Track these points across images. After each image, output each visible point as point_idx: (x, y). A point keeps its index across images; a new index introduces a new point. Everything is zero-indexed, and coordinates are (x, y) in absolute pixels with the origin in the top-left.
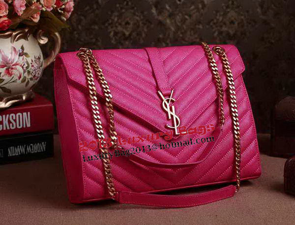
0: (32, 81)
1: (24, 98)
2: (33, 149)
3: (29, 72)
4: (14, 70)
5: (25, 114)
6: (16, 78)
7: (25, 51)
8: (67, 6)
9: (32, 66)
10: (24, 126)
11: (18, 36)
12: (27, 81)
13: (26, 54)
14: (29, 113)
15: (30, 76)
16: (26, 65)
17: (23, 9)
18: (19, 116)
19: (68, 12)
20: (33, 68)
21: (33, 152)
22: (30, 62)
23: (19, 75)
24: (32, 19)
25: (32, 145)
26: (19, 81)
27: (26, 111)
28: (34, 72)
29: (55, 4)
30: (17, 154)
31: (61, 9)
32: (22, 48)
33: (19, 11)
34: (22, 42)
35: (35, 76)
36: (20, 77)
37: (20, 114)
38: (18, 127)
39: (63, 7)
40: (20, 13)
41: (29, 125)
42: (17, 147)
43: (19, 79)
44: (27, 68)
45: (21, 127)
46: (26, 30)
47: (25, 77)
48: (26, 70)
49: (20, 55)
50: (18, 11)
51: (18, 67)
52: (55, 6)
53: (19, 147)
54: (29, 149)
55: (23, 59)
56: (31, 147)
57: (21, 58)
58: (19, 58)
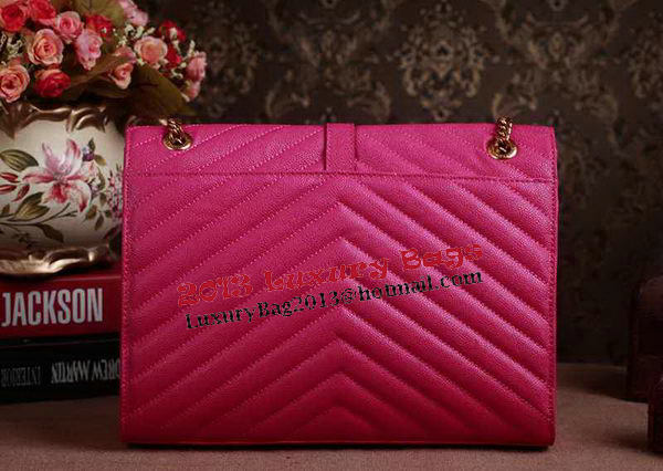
0: (110, 220)
1: (91, 257)
2: (106, 371)
3: (103, 197)
4: (71, 190)
5: (91, 292)
6: (75, 207)
7: (96, 153)
8: (192, 66)
9: (112, 185)
10: (90, 319)
11: (83, 119)
12: (98, 216)
13: (99, 159)
14: (100, 290)
15: (106, 207)
16: (98, 182)
17: (96, 55)
18: (79, 295)
19: (195, 79)
20: (112, 189)
21: (106, 378)
22: (106, 176)
23: (81, 201)
24: (115, 79)
25: (103, 361)
26: (81, 215)
27: (95, 285)
28: (115, 199)
29: (165, 58)
30: (71, 381)
31: (177, 71)
32: (91, 145)
33: (87, 59)
34: (91, 133)
35: (115, 208)
36: (83, 206)
37: (82, 292)
38: (76, 320)
39: (184, 65)
40: (90, 65)
41: (99, 318)
42: (71, 365)
43: (82, 210)
44: (100, 186)
45: (82, 320)
46: (102, 110)
47: (94, 207)
48: (98, 191)
49: (86, 158)
50: (83, 60)
51: (80, 183)
52: (166, 61)
53: (76, 365)
54: (97, 370)
55: (91, 167)
56: (103, 365)
57: (88, 164)
58: (82, 165)
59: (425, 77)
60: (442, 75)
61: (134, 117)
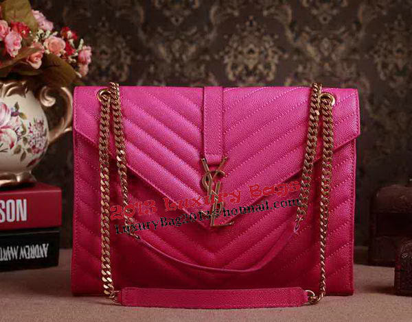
0: (30, 154)
1: (19, 179)
2: (29, 253)
3: (25, 140)
4: (3, 135)
5: (19, 201)
6: (6, 146)
7: (20, 111)
8: (82, 55)
9: (31, 132)
10: (18, 220)
11: (11, 89)
12: (22, 152)
13: (22, 115)
14: (25, 201)
15: (28, 146)
16: (21, 130)
17: (18, 48)
18: (10, 204)
19: (84, 63)
20: (31, 134)
21: (29, 257)
22: (27, 126)
23: (10, 142)
24: (30, 63)
25: (27, 246)
26: (11, 151)
27: (22, 198)
28: (33, 141)
29: (65, 49)
30: (6, 259)
31: (72, 58)
32: (17, 106)
33: (12, 50)
34: (17, 98)
35: (34, 147)
36: (12, 146)
37: (12, 201)
38: (9, 220)
39: (76, 54)
40: (14, 54)
41: (24, 218)
42: (6, 249)
43: (11, 148)
44: (23, 133)
45: (13, 220)
46: (23, 83)
47: (20, 146)
48: (22, 135)
49: (13, 115)
50: (10, 50)
51: (9, 131)
52: (65, 52)
53: (10, 249)
54: (23, 252)
55: (17, 121)
56: (27, 249)
57: (14, 118)
58: (11, 119)
59: (240, 69)
60: (251, 67)
61: (45, 87)
